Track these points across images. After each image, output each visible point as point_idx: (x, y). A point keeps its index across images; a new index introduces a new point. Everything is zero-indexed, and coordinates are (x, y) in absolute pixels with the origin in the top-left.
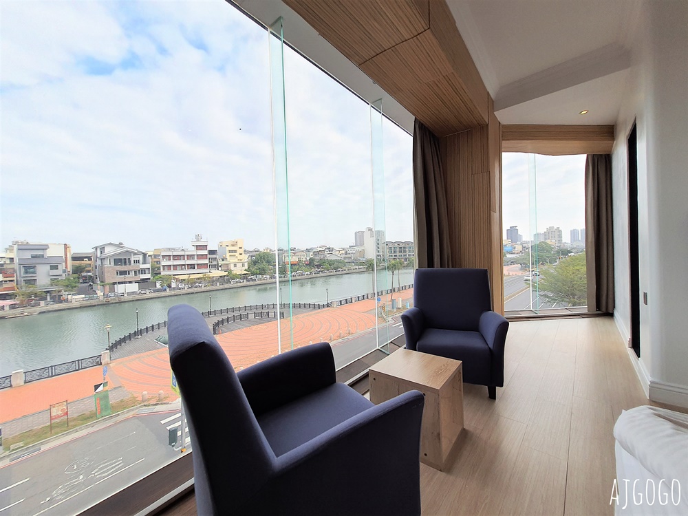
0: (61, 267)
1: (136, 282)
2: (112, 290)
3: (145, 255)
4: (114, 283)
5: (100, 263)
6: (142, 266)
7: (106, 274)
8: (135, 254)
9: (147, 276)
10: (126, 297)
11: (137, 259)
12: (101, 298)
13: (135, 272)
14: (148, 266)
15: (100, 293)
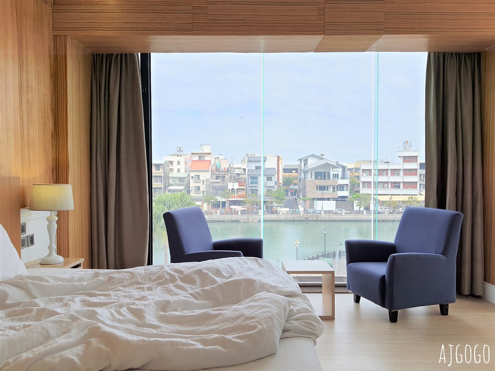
0: (275, 178)
1: (334, 199)
2: (312, 206)
3: (344, 168)
4: (314, 199)
5: (303, 177)
6: (341, 182)
7: (307, 188)
8: (334, 167)
9: (345, 193)
10: (323, 216)
11: (336, 173)
12: (302, 213)
13: (334, 188)
14: (346, 182)
15: (301, 209)
